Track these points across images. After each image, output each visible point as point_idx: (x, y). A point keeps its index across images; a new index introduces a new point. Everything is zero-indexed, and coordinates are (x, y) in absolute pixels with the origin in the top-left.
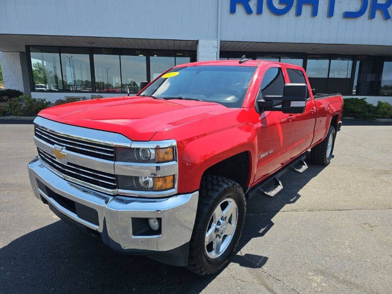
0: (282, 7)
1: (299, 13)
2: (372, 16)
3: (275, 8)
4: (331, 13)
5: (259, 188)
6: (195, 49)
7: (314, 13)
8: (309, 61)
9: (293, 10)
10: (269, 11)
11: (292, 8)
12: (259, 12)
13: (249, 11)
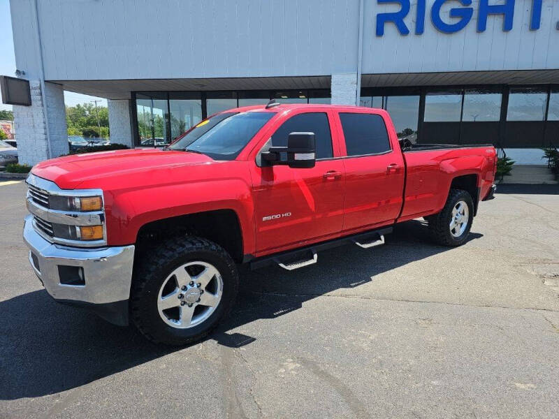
0: (455, 21)
1: (481, 28)
3: (444, 23)
4: (535, 24)
5: (274, 258)
6: (327, 87)
8: (511, 96)
9: (472, 24)
10: (434, 29)
11: (471, 21)
12: (420, 30)
13: (404, 31)
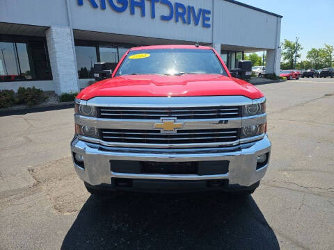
0: (120, 6)
2: (177, 21)
3: (115, 6)
4: (153, 16)
7: (143, 14)
9: (128, 10)
